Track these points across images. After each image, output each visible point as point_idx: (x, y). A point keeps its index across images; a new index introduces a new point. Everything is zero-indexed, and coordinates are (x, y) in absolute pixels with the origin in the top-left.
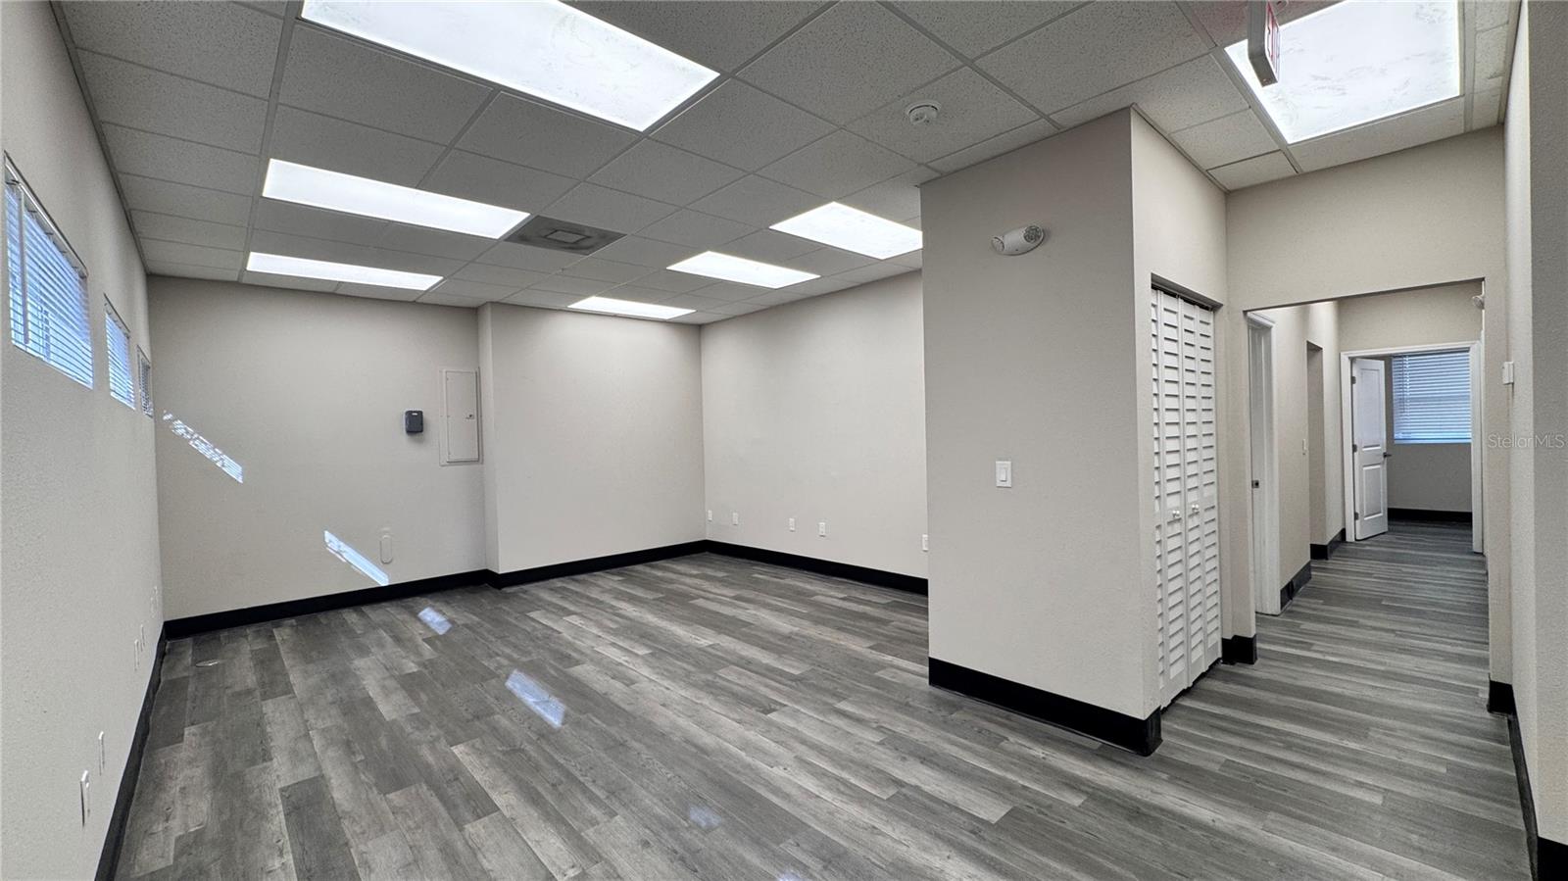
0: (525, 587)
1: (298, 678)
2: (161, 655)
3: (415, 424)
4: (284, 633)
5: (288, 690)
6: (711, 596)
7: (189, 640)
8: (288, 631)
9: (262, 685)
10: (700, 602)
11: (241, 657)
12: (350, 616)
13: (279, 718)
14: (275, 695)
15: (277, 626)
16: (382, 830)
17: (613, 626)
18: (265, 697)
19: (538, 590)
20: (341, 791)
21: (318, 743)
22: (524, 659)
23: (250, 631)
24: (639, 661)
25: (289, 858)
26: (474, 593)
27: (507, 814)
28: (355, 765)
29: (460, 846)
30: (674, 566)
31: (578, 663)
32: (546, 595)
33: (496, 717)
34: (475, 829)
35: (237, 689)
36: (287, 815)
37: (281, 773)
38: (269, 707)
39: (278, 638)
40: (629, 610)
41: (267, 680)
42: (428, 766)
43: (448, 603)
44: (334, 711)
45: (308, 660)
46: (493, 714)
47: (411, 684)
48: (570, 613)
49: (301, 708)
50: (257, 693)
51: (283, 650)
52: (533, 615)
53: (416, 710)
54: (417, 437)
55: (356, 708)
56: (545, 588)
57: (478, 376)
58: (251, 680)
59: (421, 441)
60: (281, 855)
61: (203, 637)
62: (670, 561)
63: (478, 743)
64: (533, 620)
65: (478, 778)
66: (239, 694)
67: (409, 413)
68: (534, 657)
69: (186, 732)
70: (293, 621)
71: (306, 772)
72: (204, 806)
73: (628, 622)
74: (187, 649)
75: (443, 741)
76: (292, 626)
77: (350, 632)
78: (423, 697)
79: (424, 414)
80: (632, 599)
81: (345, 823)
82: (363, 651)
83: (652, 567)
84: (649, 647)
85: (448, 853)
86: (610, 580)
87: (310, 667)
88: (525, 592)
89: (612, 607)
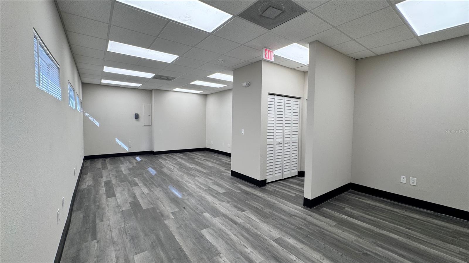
0: (160, 155)
1: (109, 167)
2: (84, 162)
3: (137, 117)
4: (108, 160)
5: (107, 169)
6: (200, 159)
7: (89, 160)
8: (109, 160)
9: (102, 168)
10: (197, 160)
11: (99, 164)
12: (122, 158)
13: (105, 173)
14: (104, 169)
15: (106, 159)
16: (119, 187)
17: (175, 163)
18: (102, 169)
19: (163, 156)
20: (114, 181)
21: (111, 176)
22: (153, 167)
23: (101, 159)
24: (176, 168)
25: (104, 189)
26: (148, 155)
27: (140, 186)
28: (117, 179)
29: (131, 189)
30: (196, 153)
31: (164, 168)
32: (164, 157)
33: (144, 175)
34: (134, 188)
35: (98, 168)
36: (104, 184)
37: (104, 179)
38: (103, 171)
39: (106, 161)
40: (180, 160)
41: (103, 167)
42: (129, 180)
43: (142, 157)
44: (115, 172)
45: (111, 164)
46: (144, 174)
47: (130, 169)
48: (167, 160)
49: (109, 171)
50: (101, 169)
51: (107, 163)
52: (159, 160)
53: (130, 173)
54: (137, 119)
55: (119, 172)
56: (164, 155)
57: (151, 106)
58: (100, 167)
59: (138, 121)
60: (103, 188)
61: (92, 160)
62: (196, 152)
63: (139, 178)
64: (159, 161)
65: (137, 182)
66: (98, 169)
67: (135, 114)
68: (156, 167)
69: (89, 173)
70: (110, 158)
71: (109, 179)
72: (91, 182)
73: (178, 162)
74: (89, 162)
75: (133, 177)
76: (109, 159)
77: (121, 161)
78: (132, 171)
79: (139, 114)
80: (182, 158)
81: (114, 186)
82: (123, 164)
83: (191, 153)
84: (179, 166)
85: (129, 190)
86: (180, 155)
87: (112, 166)
88: (159, 156)
89: (177, 160)
